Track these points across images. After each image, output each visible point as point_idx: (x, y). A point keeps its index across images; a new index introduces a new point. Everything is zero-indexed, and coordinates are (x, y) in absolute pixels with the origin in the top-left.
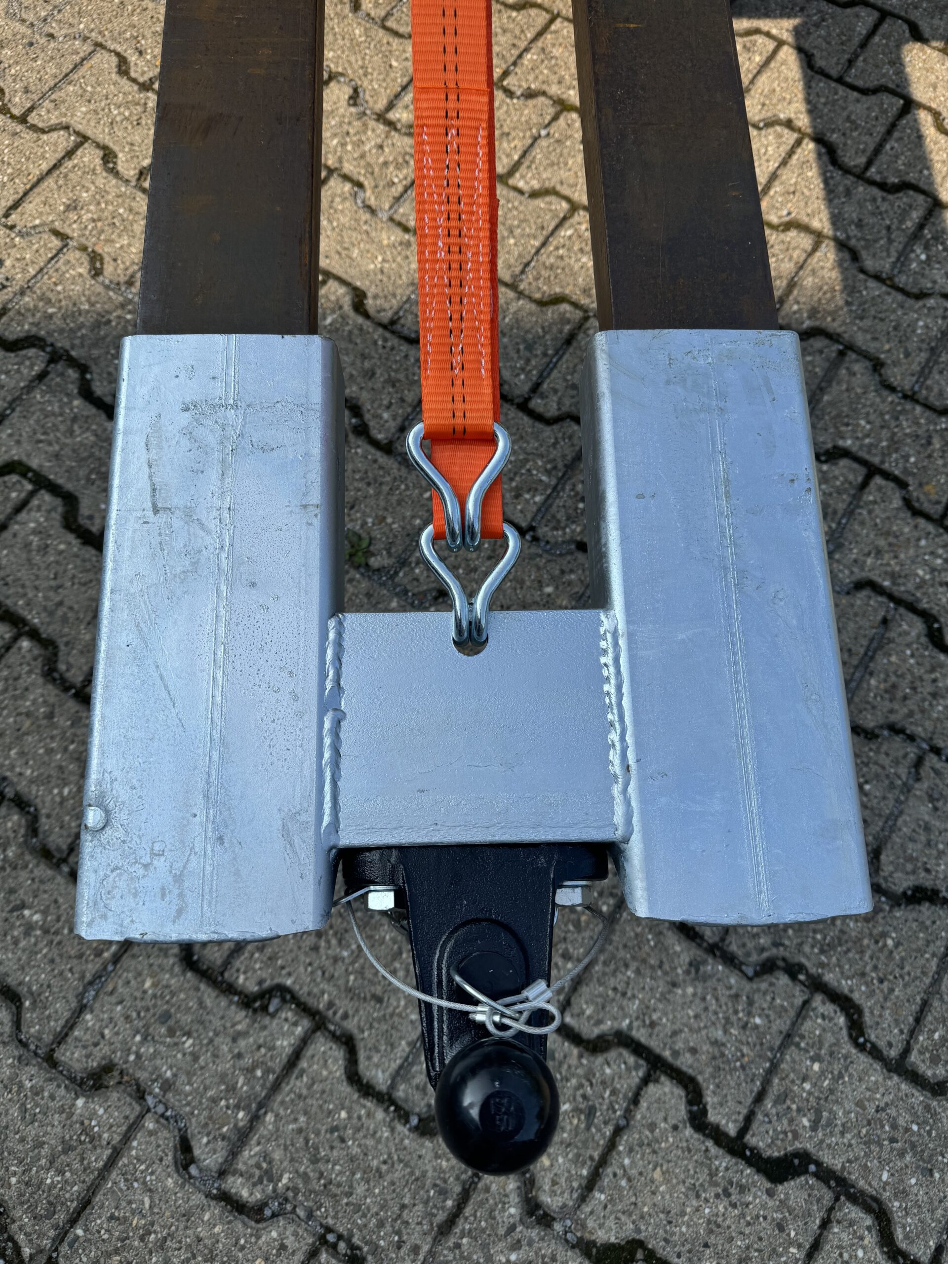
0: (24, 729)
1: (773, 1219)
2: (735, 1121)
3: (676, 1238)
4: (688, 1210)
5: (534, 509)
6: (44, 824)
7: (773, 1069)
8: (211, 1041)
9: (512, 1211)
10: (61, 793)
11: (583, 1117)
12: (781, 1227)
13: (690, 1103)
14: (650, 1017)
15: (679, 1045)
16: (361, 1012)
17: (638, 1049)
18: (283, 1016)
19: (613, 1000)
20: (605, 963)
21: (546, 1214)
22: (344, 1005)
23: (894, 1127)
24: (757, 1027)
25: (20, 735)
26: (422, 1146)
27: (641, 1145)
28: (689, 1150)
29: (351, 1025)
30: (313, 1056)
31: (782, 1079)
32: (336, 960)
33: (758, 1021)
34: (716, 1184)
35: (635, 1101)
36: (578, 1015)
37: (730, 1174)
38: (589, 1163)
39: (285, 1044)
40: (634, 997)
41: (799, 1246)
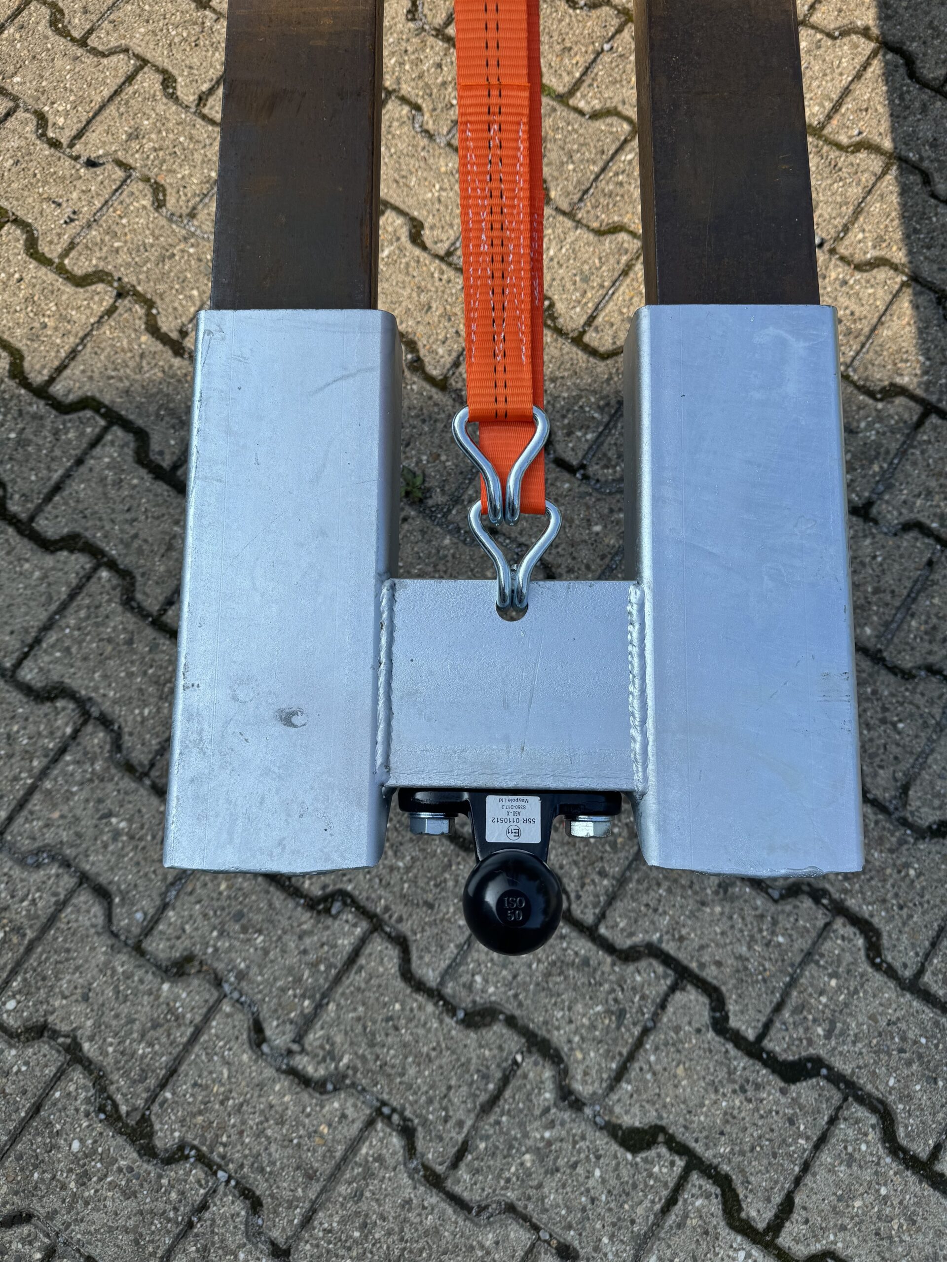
0: (106, 653)
1: (785, 1114)
2: (755, 1027)
3: (695, 1125)
4: (707, 1102)
5: (586, 447)
6: (127, 739)
7: (793, 982)
8: (280, 938)
9: (547, 1095)
10: (141, 713)
11: (614, 1018)
12: (791, 1121)
13: (713, 1009)
14: (680, 932)
15: (706, 958)
16: (414, 917)
17: (667, 960)
18: (344, 917)
19: (645, 915)
20: (639, 882)
21: (577, 1100)
22: (398, 909)
23: (904, 1039)
24: (779, 945)
25: (102, 659)
26: (467, 1036)
27: (666, 1044)
28: (710, 1051)
29: (405, 928)
30: (370, 954)
31: (801, 992)
32: (392, 869)
33: (781, 939)
34: (734, 1082)
35: (663, 1006)
36: (612, 927)
37: (747, 1073)
38: (618, 1058)
39: (346, 943)
40: (665, 913)
41: (808, 1138)
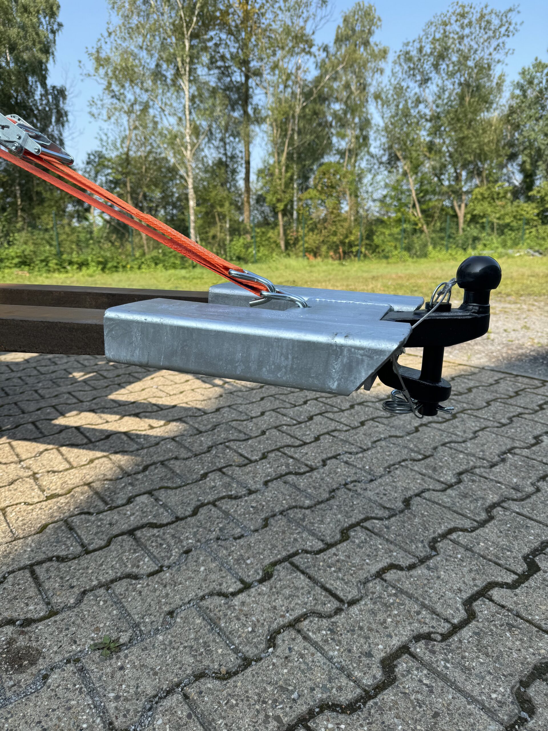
2: (510, 574)
7: (483, 557)
11: (514, 629)
13: (503, 588)
14: (455, 590)
15: (471, 583)
17: (474, 598)
19: (445, 601)
20: (424, 599)
24: (462, 557)
27: (527, 610)
28: (527, 593)
31: (488, 555)
33: (459, 556)
35: (502, 606)
36: (453, 617)
37: (538, 582)
38: (540, 633)
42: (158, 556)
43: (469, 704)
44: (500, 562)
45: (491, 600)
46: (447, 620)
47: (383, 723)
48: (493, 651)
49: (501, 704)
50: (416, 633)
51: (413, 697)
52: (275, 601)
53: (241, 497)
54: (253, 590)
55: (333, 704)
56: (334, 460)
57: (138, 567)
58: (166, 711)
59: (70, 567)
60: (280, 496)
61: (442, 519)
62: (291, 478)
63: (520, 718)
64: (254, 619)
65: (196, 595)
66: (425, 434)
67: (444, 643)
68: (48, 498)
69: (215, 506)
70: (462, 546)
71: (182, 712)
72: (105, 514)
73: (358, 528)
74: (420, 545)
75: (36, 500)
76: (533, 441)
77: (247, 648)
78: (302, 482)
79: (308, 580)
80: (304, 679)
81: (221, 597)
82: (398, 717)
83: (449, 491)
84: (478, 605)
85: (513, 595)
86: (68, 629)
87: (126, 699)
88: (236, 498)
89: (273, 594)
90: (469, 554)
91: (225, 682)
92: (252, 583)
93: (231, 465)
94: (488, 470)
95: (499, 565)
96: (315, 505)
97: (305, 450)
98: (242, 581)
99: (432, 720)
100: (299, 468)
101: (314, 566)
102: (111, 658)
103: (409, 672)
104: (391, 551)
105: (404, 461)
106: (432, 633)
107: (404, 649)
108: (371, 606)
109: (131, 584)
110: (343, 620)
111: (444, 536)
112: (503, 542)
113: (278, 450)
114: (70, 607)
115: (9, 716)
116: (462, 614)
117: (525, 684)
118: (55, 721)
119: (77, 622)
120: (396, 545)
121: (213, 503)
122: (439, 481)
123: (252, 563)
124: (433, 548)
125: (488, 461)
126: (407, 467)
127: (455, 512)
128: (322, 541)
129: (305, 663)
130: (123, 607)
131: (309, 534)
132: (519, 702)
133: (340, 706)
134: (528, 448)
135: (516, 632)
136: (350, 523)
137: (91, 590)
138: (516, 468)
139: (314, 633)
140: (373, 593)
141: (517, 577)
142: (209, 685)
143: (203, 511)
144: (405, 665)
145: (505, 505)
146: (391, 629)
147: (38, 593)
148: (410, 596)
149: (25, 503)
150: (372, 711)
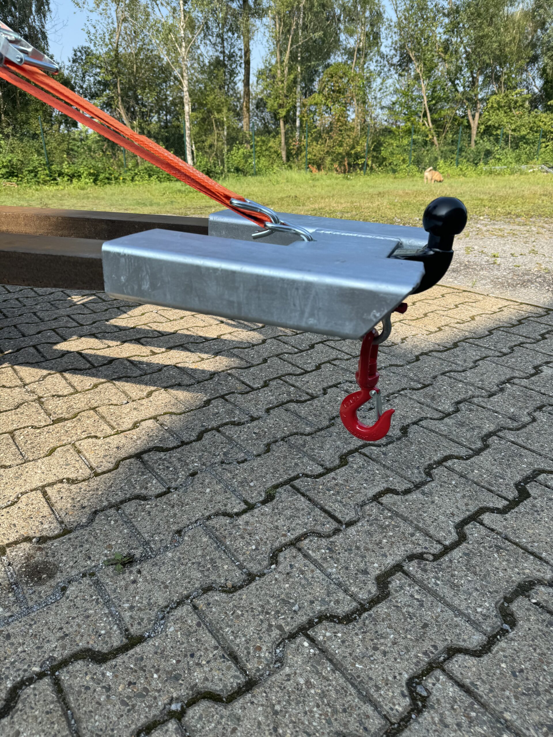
2: (501, 500)
4: (547, 525)
7: (477, 483)
11: (501, 551)
13: (493, 512)
14: (449, 514)
15: (464, 508)
16: (433, 637)
17: (465, 522)
18: (431, 685)
19: (438, 524)
20: (418, 522)
22: (427, 645)
23: (503, 459)
27: (515, 533)
28: (517, 518)
29: (441, 646)
30: (461, 674)
31: (482, 482)
32: (394, 643)
33: (454, 482)
34: (533, 513)
35: (492, 529)
36: (445, 539)
37: (527, 508)
38: (526, 554)
39: (452, 690)
40: (437, 517)
42: (165, 478)
43: (456, 616)
44: (493, 488)
45: (482, 524)
46: (439, 542)
47: (377, 632)
48: (481, 570)
49: (486, 617)
50: (409, 553)
51: (404, 610)
52: (276, 521)
53: (243, 424)
54: (256, 510)
55: (331, 616)
56: (334, 389)
57: (146, 488)
58: (177, 620)
59: (81, 488)
60: (281, 423)
61: (439, 447)
62: (292, 406)
63: (502, 629)
64: (257, 537)
65: (203, 515)
66: (425, 363)
67: (435, 563)
68: (54, 422)
69: (219, 431)
70: (457, 473)
71: (192, 620)
72: (112, 437)
73: (356, 454)
74: (416, 471)
75: (43, 424)
76: (533, 371)
77: (252, 565)
78: (303, 410)
79: (308, 502)
80: (305, 593)
81: (226, 518)
82: (390, 627)
83: (446, 420)
84: (469, 529)
85: (502, 520)
86: (82, 546)
87: (140, 609)
88: (239, 424)
89: (275, 514)
90: (463, 480)
91: (231, 595)
92: (255, 504)
93: (233, 393)
94: (486, 400)
95: (491, 491)
96: (316, 432)
97: (306, 378)
98: (246, 502)
99: (422, 630)
100: (300, 396)
101: (314, 489)
102: (124, 573)
103: (401, 588)
104: (388, 476)
105: (403, 389)
106: (425, 553)
107: (398, 568)
108: (367, 527)
109: (140, 505)
110: (341, 540)
111: (439, 463)
112: (497, 470)
113: (279, 378)
114: (82, 526)
115: (33, 623)
116: (454, 537)
117: (509, 600)
118: (75, 628)
119: (90, 540)
120: (392, 471)
121: (217, 429)
122: (437, 410)
123: (255, 486)
124: (429, 474)
125: (486, 391)
126: (406, 396)
127: (451, 440)
128: (322, 465)
129: (305, 578)
130: (134, 526)
131: (310, 459)
132: (502, 616)
133: (337, 617)
134: (527, 378)
135: (504, 554)
136: (349, 449)
137: (102, 510)
138: (514, 398)
139: (314, 551)
140: (370, 515)
141: (508, 503)
142: (216, 598)
143: (207, 436)
144: (398, 582)
145: (501, 434)
146: (385, 550)
147: (51, 512)
148: (405, 519)
149: (32, 427)
150: (367, 622)
